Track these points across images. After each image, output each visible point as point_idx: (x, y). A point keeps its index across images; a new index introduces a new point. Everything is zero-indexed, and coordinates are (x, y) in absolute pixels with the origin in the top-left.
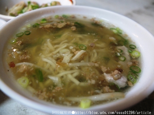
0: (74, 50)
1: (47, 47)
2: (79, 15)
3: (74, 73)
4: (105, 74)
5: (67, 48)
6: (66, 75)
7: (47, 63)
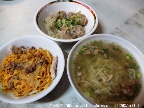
0: (107, 74)
1: (92, 71)
2: (105, 40)
3: (109, 88)
4: (123, 89)
5: (103, 72)
6: (105, 90)
7: (95, 83)
